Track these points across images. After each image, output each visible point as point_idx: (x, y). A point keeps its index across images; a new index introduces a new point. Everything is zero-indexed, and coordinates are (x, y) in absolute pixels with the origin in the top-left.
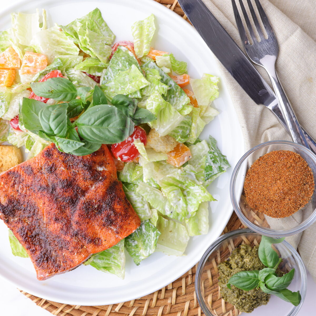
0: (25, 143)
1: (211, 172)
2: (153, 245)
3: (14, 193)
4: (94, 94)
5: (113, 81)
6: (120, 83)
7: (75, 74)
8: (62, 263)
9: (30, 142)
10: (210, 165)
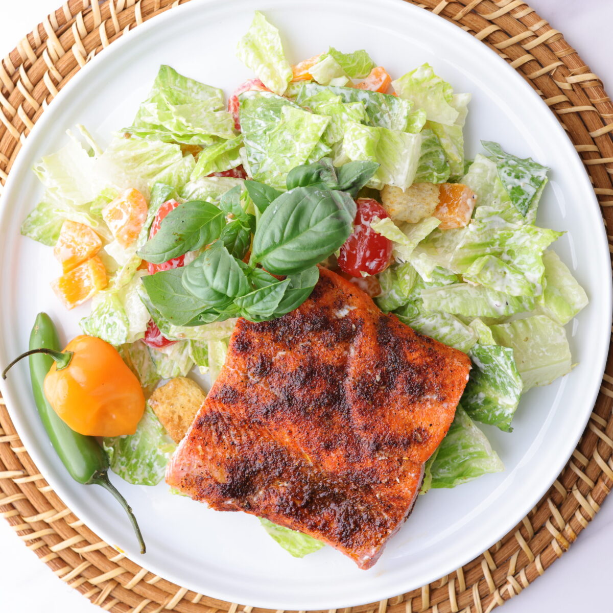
0: (192, 357)
1: (524, 197)
2: (513, 377)
3: (229, 451)
4: (251, 195)
5: (267, 157)
6: (282, 152)
7: (199, 189)
8: (384, 514)
9: (198, 352)
10: (515, 186)
